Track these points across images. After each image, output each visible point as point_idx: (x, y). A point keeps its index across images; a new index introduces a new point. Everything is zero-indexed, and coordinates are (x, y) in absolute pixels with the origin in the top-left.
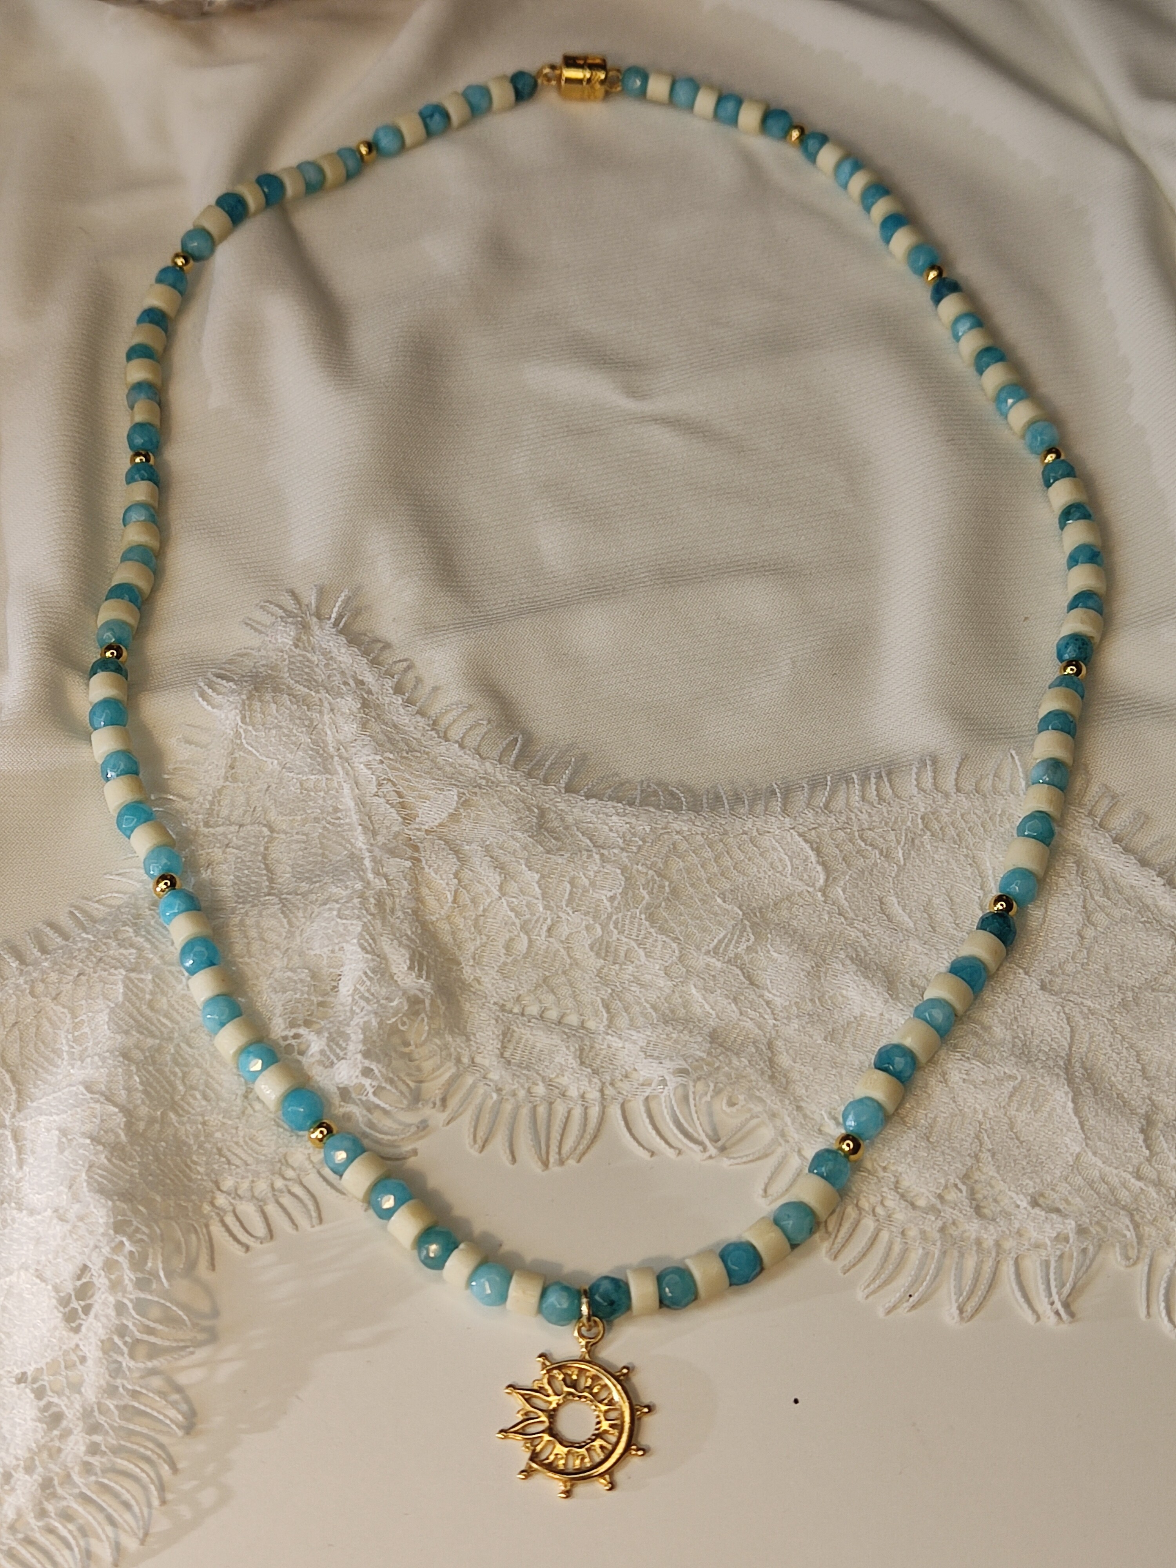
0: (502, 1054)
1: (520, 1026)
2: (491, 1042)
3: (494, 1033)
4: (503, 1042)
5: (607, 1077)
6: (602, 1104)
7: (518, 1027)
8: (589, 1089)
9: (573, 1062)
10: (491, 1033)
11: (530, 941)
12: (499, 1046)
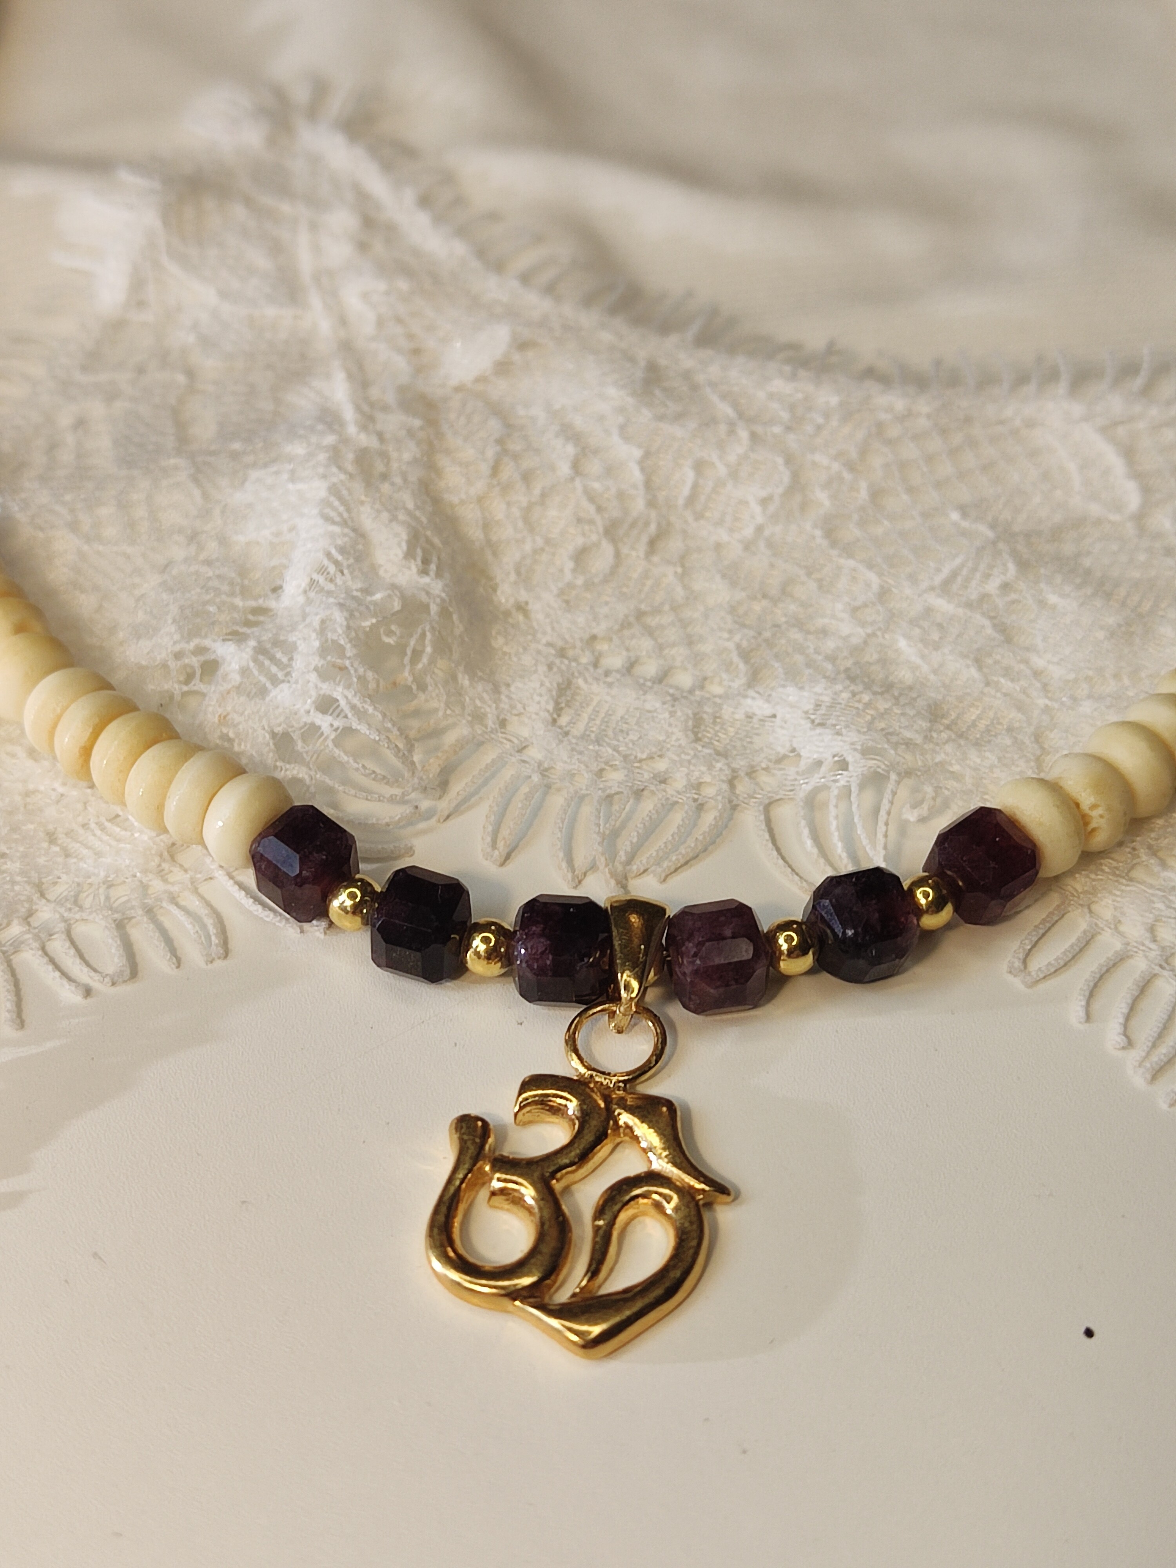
0: (554, 721)
1: (590, 680)
2: (537, 698)
3: (542, 685)
4: (557, 703)
7: (586, 681)
10: (537, 685)
11: (618, 556)
12: (550, 707)
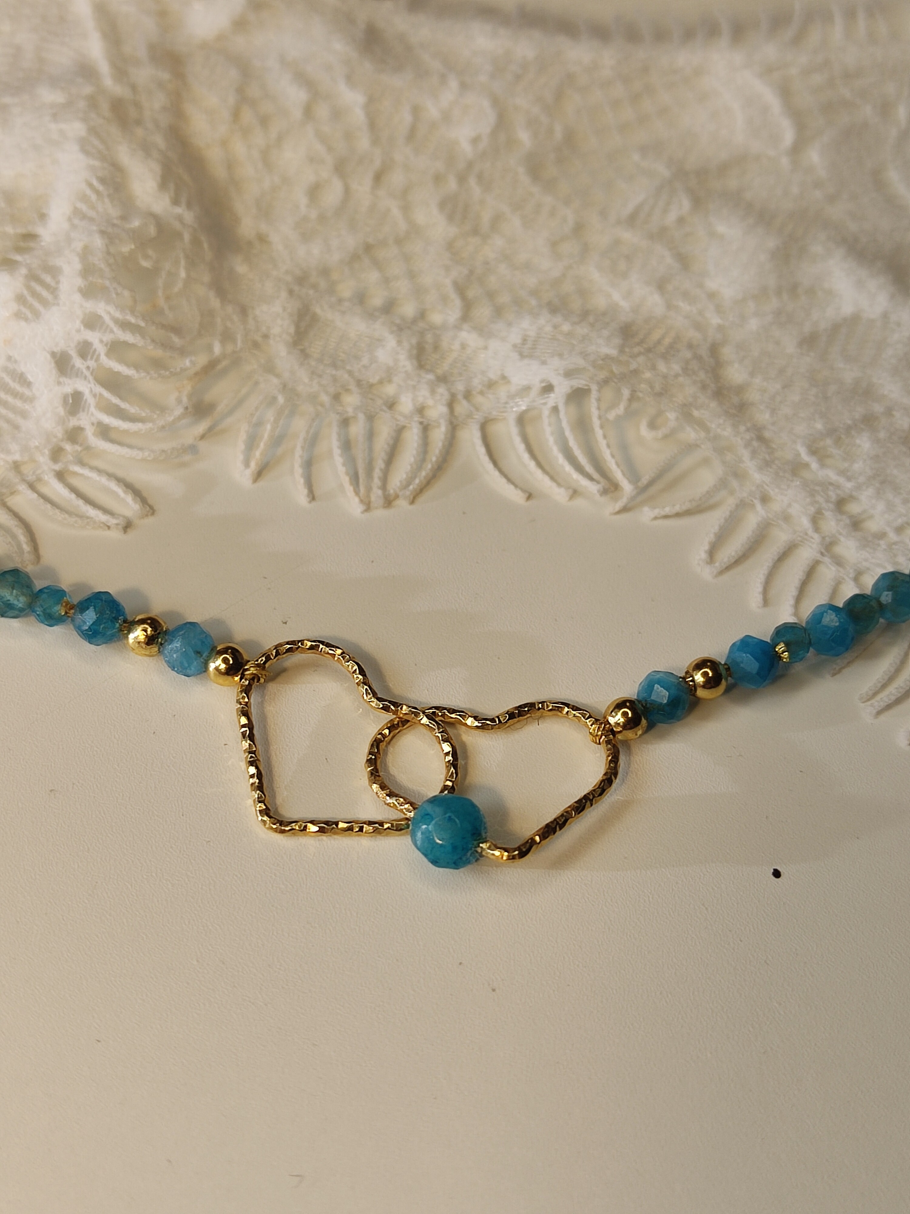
0: (296, 342)
1: (326, 307)
2: (280, 322)
3: (284, 309)
4: (298, 326)
5: (460, 387)
6: (451, 423)
7: (322, 308)
8: (430, 402)
9: (406, 364)
10: (280, 310)
11: (347, 190)
12: (292, 331)
